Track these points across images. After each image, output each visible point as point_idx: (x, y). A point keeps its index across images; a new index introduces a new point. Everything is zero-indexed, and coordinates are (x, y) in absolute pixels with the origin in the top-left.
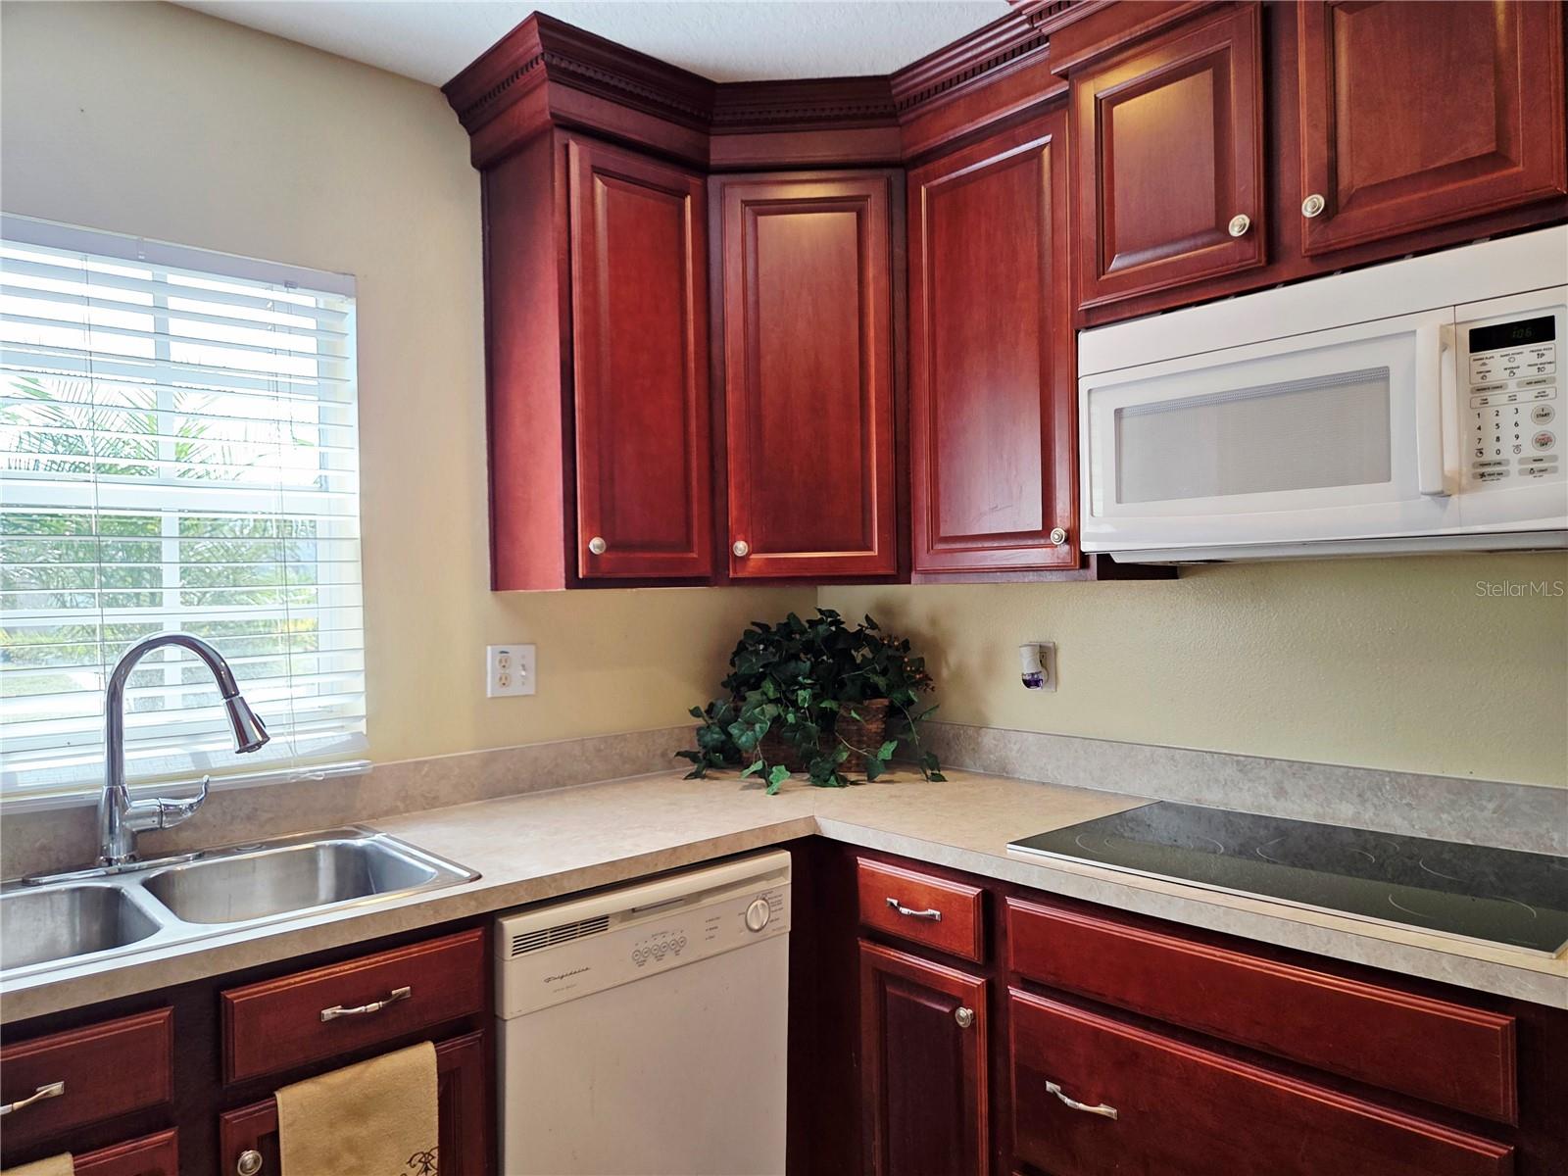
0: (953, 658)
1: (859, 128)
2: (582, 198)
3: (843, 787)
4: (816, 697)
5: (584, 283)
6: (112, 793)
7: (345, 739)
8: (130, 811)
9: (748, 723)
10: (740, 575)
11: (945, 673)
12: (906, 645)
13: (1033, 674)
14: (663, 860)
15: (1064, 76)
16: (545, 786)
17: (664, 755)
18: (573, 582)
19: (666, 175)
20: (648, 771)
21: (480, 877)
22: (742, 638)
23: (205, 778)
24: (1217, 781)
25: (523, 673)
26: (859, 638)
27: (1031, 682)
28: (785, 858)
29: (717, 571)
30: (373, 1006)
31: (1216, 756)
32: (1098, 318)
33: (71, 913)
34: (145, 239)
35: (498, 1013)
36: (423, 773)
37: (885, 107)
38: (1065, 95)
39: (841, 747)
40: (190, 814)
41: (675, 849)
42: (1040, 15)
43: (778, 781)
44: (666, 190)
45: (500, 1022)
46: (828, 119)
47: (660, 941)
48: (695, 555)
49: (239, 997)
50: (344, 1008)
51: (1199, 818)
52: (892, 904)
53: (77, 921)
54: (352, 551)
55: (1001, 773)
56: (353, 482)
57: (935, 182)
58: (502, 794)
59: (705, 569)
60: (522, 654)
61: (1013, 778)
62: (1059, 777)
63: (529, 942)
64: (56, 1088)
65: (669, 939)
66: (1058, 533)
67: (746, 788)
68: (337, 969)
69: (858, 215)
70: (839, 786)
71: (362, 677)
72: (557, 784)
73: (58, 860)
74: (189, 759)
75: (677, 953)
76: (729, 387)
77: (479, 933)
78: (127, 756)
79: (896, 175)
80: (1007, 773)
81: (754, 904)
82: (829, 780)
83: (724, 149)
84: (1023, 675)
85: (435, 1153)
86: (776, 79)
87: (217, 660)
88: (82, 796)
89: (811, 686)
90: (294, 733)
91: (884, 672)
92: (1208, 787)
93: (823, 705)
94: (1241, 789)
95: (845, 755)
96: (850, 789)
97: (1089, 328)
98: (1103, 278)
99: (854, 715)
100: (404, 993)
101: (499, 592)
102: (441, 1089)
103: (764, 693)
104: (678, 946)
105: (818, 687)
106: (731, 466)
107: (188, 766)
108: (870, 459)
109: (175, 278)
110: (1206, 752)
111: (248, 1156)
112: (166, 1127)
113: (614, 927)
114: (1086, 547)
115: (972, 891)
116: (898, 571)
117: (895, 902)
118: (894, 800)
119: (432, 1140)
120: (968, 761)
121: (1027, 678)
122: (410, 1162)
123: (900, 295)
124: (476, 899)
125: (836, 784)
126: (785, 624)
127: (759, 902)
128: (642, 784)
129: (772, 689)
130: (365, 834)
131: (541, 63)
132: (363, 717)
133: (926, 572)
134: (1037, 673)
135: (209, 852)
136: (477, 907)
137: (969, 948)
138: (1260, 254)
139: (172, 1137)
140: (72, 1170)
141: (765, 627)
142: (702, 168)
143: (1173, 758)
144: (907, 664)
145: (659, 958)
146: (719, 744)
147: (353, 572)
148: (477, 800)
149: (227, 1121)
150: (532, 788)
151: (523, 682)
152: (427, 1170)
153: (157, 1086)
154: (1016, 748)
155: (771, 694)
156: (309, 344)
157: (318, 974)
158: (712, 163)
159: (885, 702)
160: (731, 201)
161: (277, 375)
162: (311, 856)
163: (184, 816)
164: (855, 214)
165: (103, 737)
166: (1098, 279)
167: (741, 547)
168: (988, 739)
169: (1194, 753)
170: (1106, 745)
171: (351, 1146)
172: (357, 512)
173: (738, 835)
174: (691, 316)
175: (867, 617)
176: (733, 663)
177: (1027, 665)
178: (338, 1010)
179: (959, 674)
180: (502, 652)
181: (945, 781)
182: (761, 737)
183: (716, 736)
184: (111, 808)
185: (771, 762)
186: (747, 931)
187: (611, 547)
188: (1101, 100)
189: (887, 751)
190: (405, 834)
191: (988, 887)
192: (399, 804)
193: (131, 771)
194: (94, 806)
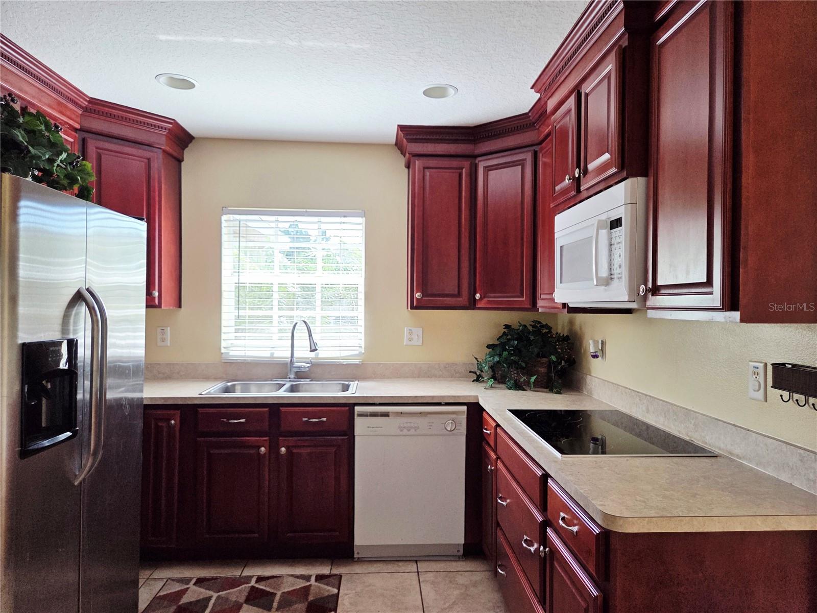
1: (522, 133)
2: (419, 179)
3: (517, 390)
5: (418, 207)
6: (291, 360)
7: (356, 353)
8: (294, 366)
10: (480, 306)
14: (411, 399)
16: (424, 377)
18: (414, 307)
19: (455, 163)
21: (354, 394)
23: (306, 359)
25: (417, 338)
27: (594, 356)
28: (465, 408)
29: (472, 305)
30: (315, 420)
31: (635, 392)
34: (308, 210)
35: (353, 433)
41: (416, 396)
43: (489, 384)
44: (455, 169)
45: (354, 436)
47: (409, 425)
48: (463, 299)
49: (283, 410)
57: (543, 152)
59: (466, 303)
60: (417, 331)
63: (363, 414)
64: (244, 420)
65: (413, 425)
68: (307, 409)
69: (522, 167)
75: (415, 430)
77: (347, 409)
78: (294, 351)
81: (448, 422)
82: (512, 387)
94: (639, 408)
95: (523, 379)
97: (557, 214)
100: (324, 420)
103: (496, 352)
104: (416, 428)
106: (477, 266)
108: (524, 262)
111: (284, 449)
112: (267, 436)
113: (392, 416)
115: (494, 425)
116: (533, 306)
121: (592, 354)
125: (514, 389)
127: (450, 421)
128: (456, 381)
131: (404, 138)
132: (363, 347)
134: (595, 352)
136: (346, 401)
139: (268, 439)
141: (509, 326)
142: (471, 156)
143: (626, 393)
145: (409, 431)
149: (280, 439)
150: (419, 377)
151: (417, 341)
155: (498, 352)
157: (302, 409)
158: (475, 154)
159: (547, 360)
163: (306, 369)
166: (553, 195)
167: (478, 296)
175: (519, 322)
177: (592, 349)
178: (307, 419)
180: (409, 330)
181: (560, 394)
183: (481, 366)
184: (291, 365)
186: (445, 430)
187: (423, 296)
192: (373, 375)
193: (295, 355)
194: (287, 364)
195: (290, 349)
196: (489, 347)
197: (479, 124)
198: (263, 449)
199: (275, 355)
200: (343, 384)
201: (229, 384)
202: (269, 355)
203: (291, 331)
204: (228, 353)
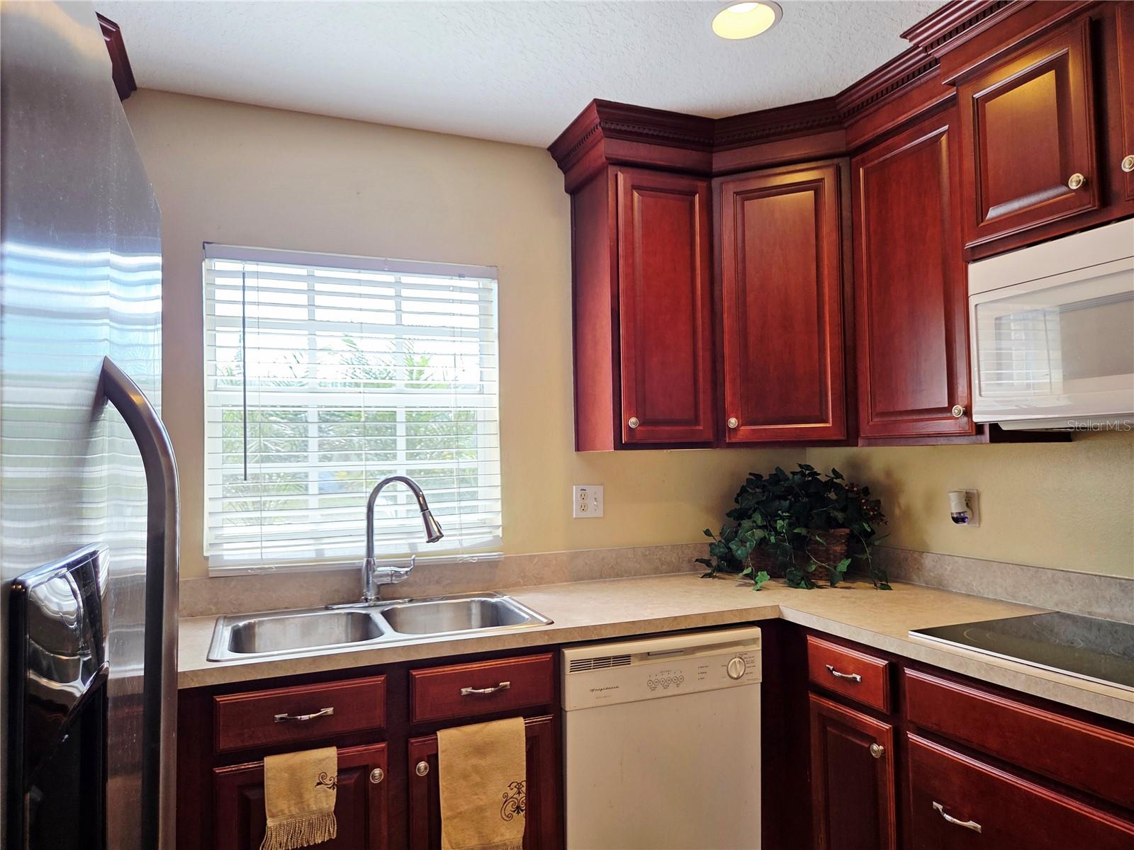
0: (903, 501)
1: (814, 134)
2: (625, 206)
3: (810, 589)
4: (791, 525)
5: (626, 259)
6: (368, 562)
7: (489, 539)
8: (376, 573)
9: (741, 541)
10: (734, 440)
11: (897, 512)
12: (866, 491)
13: (960, 513)
14: (668, 624)
15: (953, 84)
16: (610, 576)
17: (689, 561)
18: (619, 445)
19: (683, 183)
20: (679, 571)
21: (553, 623)
22: (745, 484)
23: (413, 556)
24: (1104, 597)
25: (595, 503)
26: (830, 485)
27: (959, 519)
28: (757, 632)
29: (718, 438)
30: (489, 690)
31: (1103, 578)
32: (980, 254)
33: (347, 625)
34: (389, 259)
35: (563, 707)
36: (535, 562)
37: (833, 117)
38: (954, 98)
39: (812, 561)
40: (406, 577)
41: (676, 618)
42: (932, 46)
43: (761, 582)
44: (680, 193)
45: (564, 712)
46: (793, 131)
47: (666, 676)
48: (701, 428)
49: (419, 675)
50: (473, 689)
51: (1091, 626)
52: (829, 668)
53: (349, 630)
54: (495, 428)
55: (939, 587)
56: (495, 388)
57: (869, 165)
58: (582, 579)
59: (709, 436)
60: (595, 491)
61: (948, 591)
62: (981, 591)
63: (580, 665)
64: (330, 710)
65: (672, 675)
66: (958, 409)
67: (740, 585)
68: (469, 666)
69: (815, 193)
70: (807, 589)
71: (499, 503)
72: (618, 575)
73: (343, 598)
74: (407, 546)
75: (677, 686)
76: (725, 316)
77: (550, 656)
78: (375, 543)
79: (843, 162)
80: (943, 586)
81: (733, 661)
82: (800, 583)
83: (721, 161)
84: (952, 514)
85: (524, 784)
86: (755, 111)
87: (418, 490)
88: (354, 563)
89: (789, 518)
90: (461, 535)
91: (843, 510)
92: (1097, 602)
93: (795, 531)
94: (1123, 605)
95: (814, 567)
96: (815, 591)
97: (975, 261)
98: (982, 224)
99: (818, 538)
100: (506, 686)
101: (580, 452)
102: (528, 747)
103: (755, 522)
104: (678, 681)
105: (794, 518)
106: (727, 367)
107: (406, 550)
108: (825, 359)
109: (406, 279)
110: (1096, 575)
111: (422, 765)
112: (382, 741)
113: (635, 663)
114: (977, 418)
115: (882, 663)
116: (848, 437)
117: (831, 668)
118: (844, 599)
119: (522, 776)
120: (915, 577)
121: (955, 516)
122: (510, 786)
123: (847, 244)
124: (548, 635)
125: (804, 586)
126: (775, 474)
127: (737, 660)
128: (672, 579)
129: (760, 519)
130: (499, 596)
131: (600, 128)
132: (500, 526)
133: (868, 438)
134: (962, 513)
135: (416, 600)
136: (548, 641)
137: (879, 703)
138: (1094, 201)
139: (384, 747)
140: (336, 756)
141: (759, 477)
142: (706, 174)
143: (1069, 580)
144: (864, 504)
145: (665, 687)
146: (724, 555)
147: (495, 441)
148: (567, 581)
149: (412, 743)
150: (601, 577)
151: (595, 509)
152: (519, 793)
153: (377, 718)
154: (949, 568)
155: (759, 522)
156: (475, 309)
157: (459, 668)
158: (713, 170)
159: (847, 531)
160: (726, 195)
161: (454, 328)
162: (468, 606)
163: (403, 578)
164: (813, 192)
165: (364, 532)
166: (978, 226)
167: (733, 422)
168: (928, 561)
169: (1086, 576)
170: (1017, 568)
171: (476, 769)
172: (497, 405)
173: (721, 613)
174: (698, 271)
175: (834, 470)
176: (736, 501)
177: (955, 507)
178: (470, 690)
179: (907, 513)
180: (582, 490)
181: (891, 589)
182: (750, 551)
183: (722, 550)
184: (368, 572)
185: (758, 568)
186: (729, 678)
187: (643, 423)
188: (977, 99)
189: (843, 565)
190: (520, 598)
191: (894, 660)
192: (520, 580)
193: (377, 551)
194: (360, 570)
195: (365, 538)
196: (728, 515)
197: (737, 114)
198: (377, 771)
199: (328, 554)
200: (483, 603)
201: (241, 624)
202: (312, 555)
203: (365, 502)
204: (222, 555)
